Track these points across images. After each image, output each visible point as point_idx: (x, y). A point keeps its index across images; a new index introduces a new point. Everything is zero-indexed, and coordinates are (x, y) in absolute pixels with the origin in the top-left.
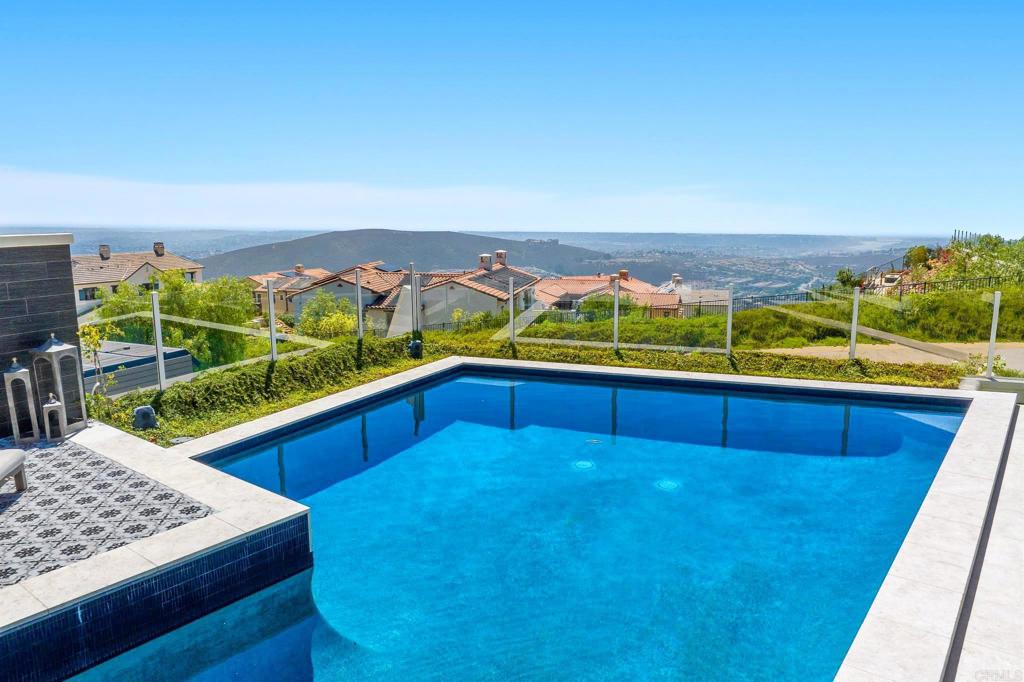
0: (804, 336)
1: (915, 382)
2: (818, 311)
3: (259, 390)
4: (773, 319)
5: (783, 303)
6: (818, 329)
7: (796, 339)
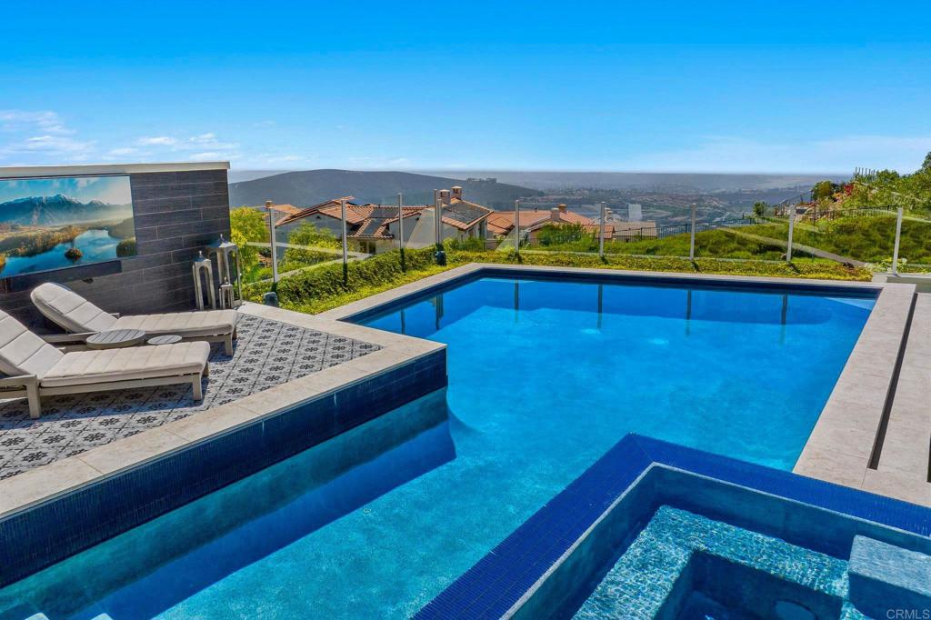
0: (749, 251)
1: (838, 277)
2: (760, 232)
3: (340, 284)
4: (724, 237)
5: (733, 226)
6: (760, 245)
7: (742, 253)
